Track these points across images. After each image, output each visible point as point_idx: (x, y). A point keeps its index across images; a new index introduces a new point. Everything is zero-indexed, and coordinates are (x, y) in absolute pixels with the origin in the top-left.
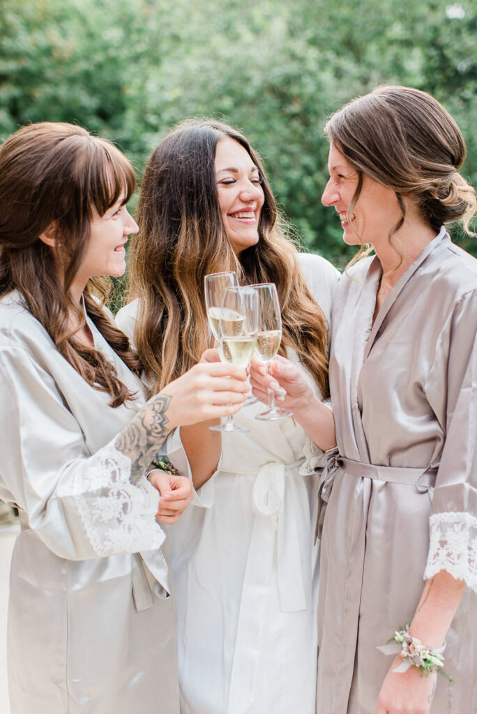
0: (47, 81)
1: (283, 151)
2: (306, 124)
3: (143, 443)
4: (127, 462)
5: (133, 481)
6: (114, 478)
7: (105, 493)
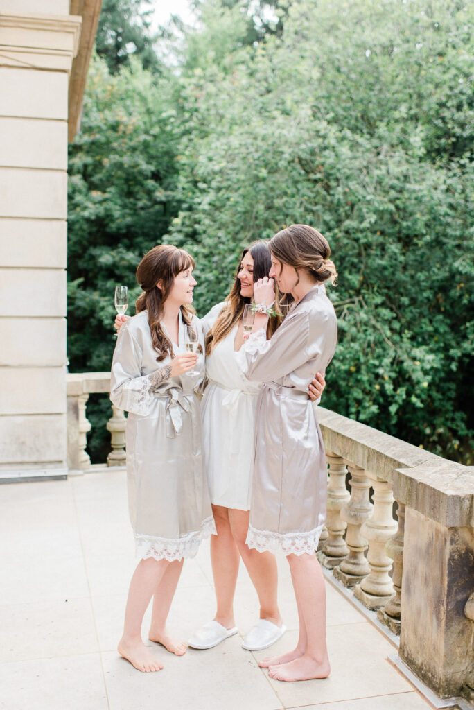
0: (114, 150)
1: (307, 210)
2: (327, 188)
3: (160, 380)
4: (150, 384)
5: (149, 391)
6: (144, 388)
7: (139, 391)
